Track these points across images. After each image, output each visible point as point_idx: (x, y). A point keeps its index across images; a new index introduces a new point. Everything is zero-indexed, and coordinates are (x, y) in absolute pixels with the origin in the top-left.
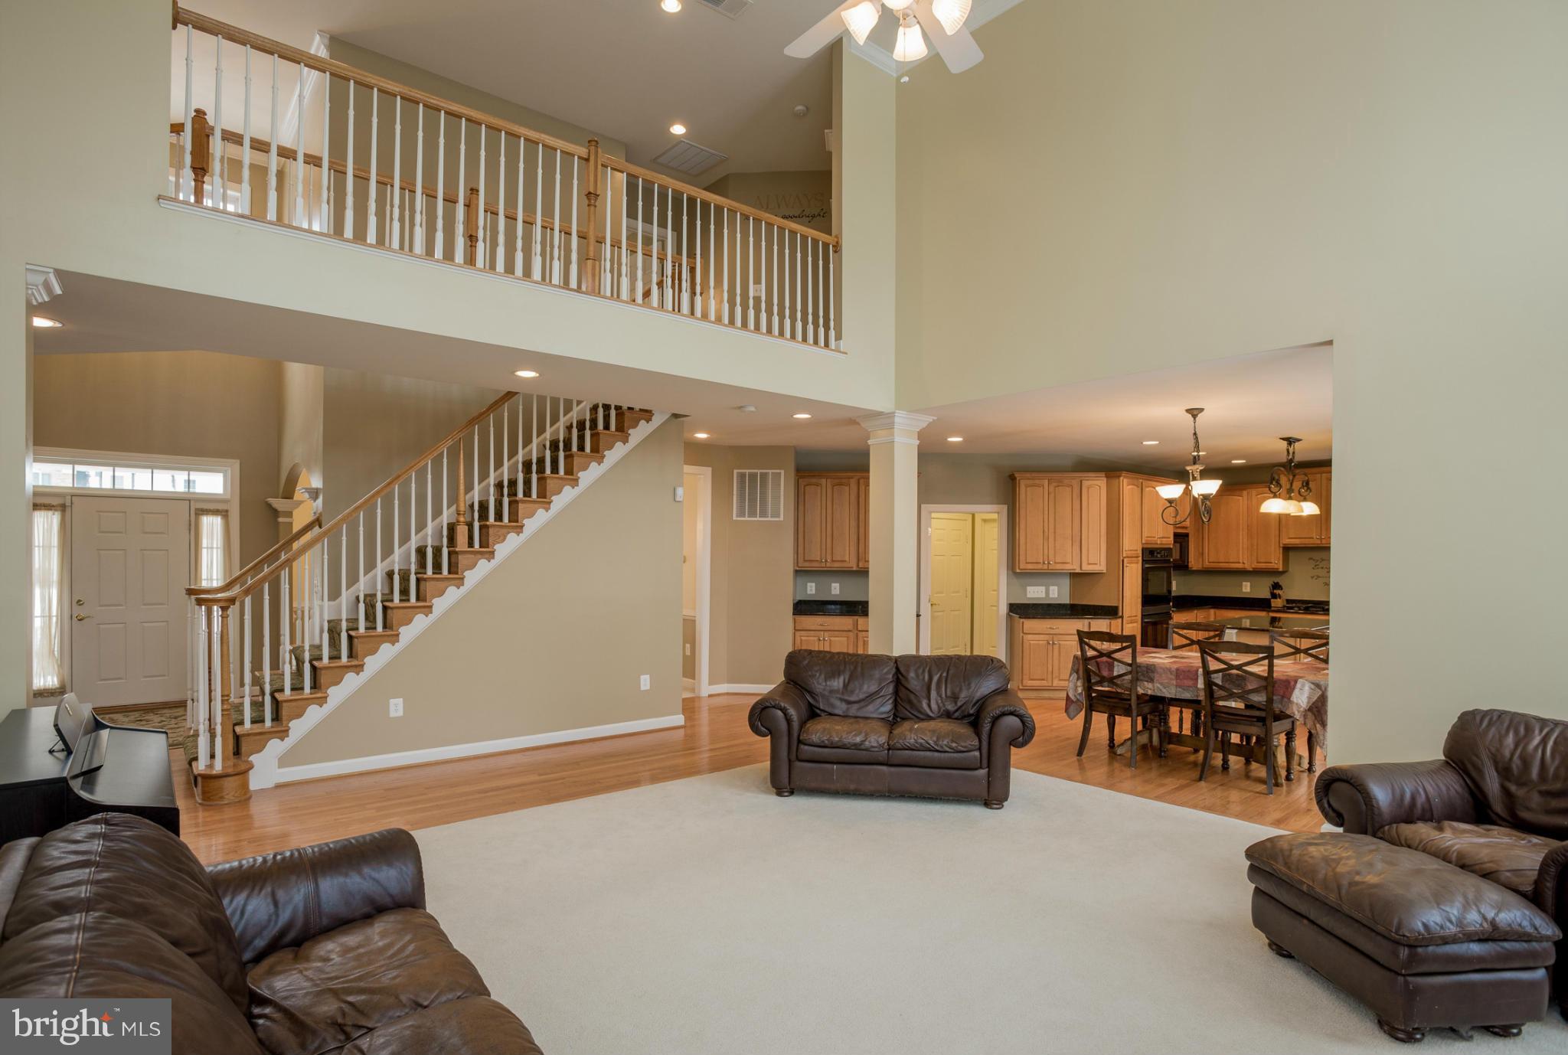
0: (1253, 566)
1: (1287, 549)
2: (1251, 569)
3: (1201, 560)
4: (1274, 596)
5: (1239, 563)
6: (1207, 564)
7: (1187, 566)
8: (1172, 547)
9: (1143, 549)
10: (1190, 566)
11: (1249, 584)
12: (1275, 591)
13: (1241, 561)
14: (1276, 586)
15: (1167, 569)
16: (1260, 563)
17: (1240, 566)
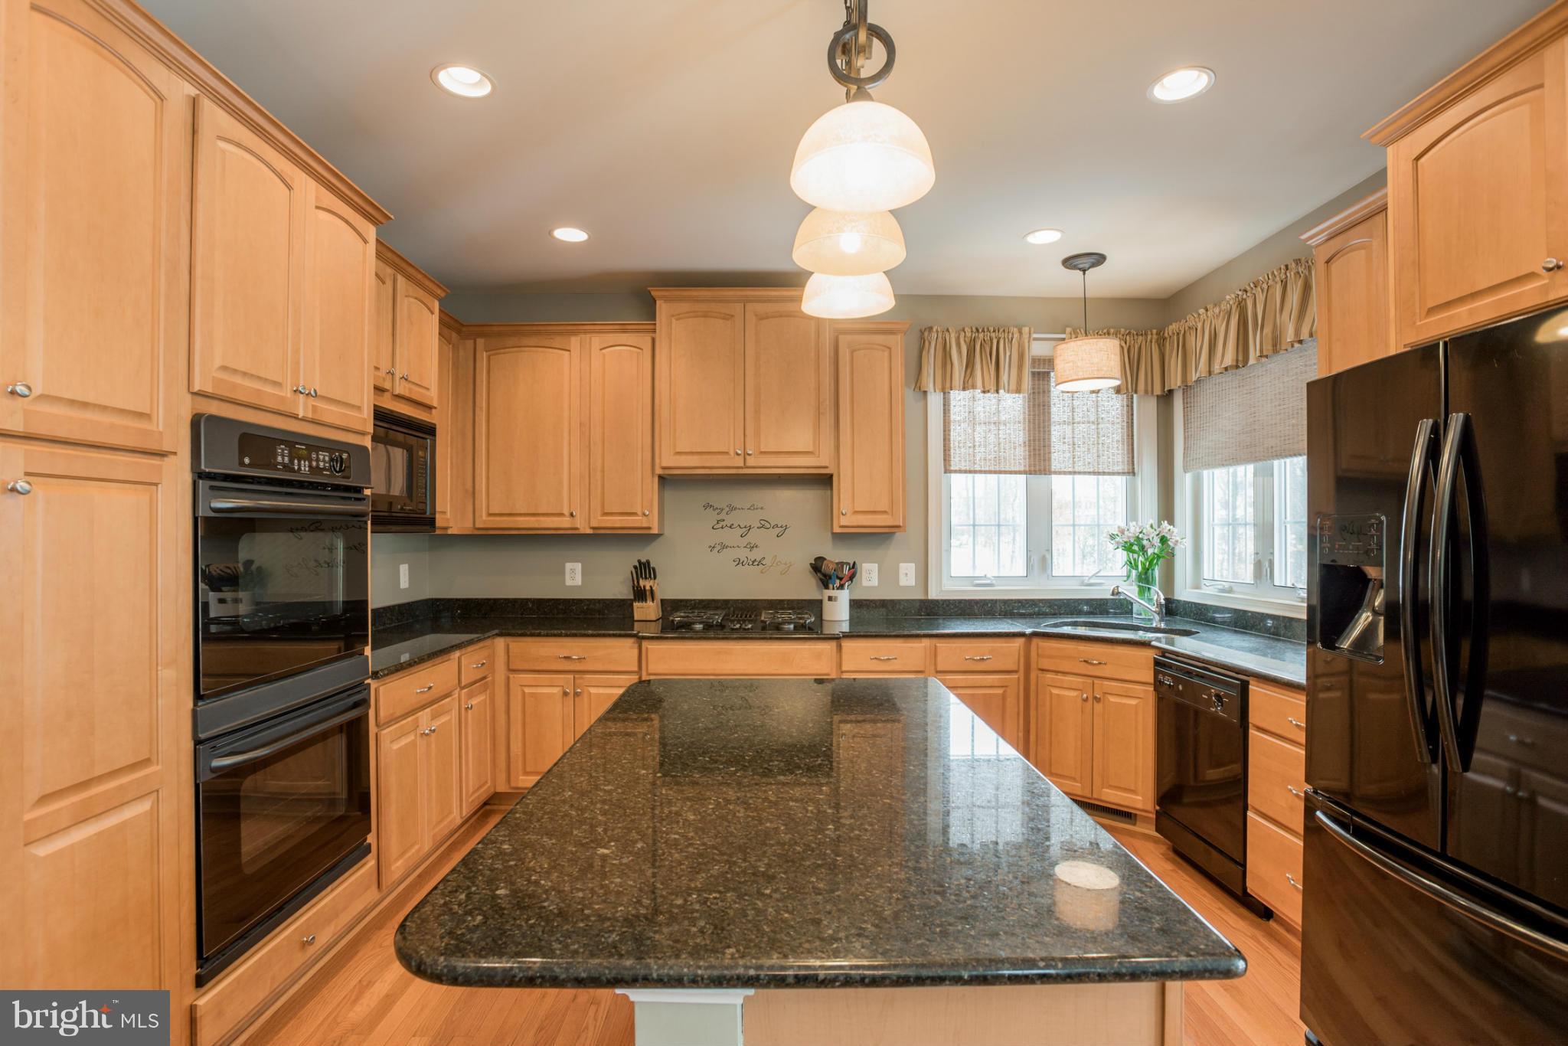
0: (594, 524)
1: (666, 481)
2: (589, 531)
3: (470, 508)
4: (640, 594)
5: (561, 515)
6: (484, 521)
7: (432, 522)
8: (367, 442)
9: (196, 422)
10: (439, 523)
11: (578, 566)
12: (642, 583)
13: (566, 512)
14: (644, 569)
15: (351, 527)
16: (612, 514)
17: (564, 523)
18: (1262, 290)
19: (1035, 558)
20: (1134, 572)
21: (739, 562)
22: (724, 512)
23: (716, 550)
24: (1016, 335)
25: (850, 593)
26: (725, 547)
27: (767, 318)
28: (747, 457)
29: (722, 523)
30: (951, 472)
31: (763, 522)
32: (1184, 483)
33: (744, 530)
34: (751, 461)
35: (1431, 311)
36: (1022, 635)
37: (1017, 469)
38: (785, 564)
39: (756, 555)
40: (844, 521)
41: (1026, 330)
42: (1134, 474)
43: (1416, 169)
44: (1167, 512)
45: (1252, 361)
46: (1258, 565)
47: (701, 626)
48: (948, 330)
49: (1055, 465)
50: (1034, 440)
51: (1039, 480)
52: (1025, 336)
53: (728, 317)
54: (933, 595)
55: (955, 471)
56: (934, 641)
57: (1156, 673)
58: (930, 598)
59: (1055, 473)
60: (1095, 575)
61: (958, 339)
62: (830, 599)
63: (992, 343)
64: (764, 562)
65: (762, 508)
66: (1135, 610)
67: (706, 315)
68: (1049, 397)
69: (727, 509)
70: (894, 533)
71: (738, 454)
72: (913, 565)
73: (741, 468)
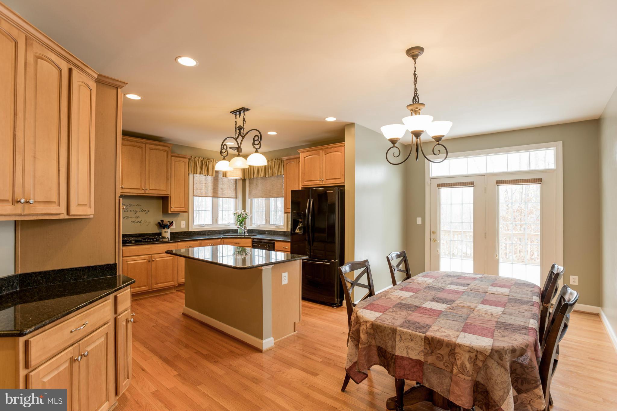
18: (270, 162)
19: (214, 219)
20: (238, 222)
21: (133, 222)
22: (128, 206)
23: (125, 218)
24: (212, 161)
25: (170, 230)
26: (128, 217)
27: (153, 149)
28: (146, 191)
29: (127, 210)
30: (194, 196)
31: (141, 210)
32: (248, 201)
33: (135, 212)
34: (147, 192)
35: (306, 181)
36: (220, 238)
37: (210, 196)
38: (148, 222)
39: (139, 220)
40: (172, 210)
41: (215, 160)
42: (237, 198)
43: (304, 159)
44: (244, 208)
45: (267, 176)
46: (266, 220)
47: (134, 242)
48: (196, 157)
49: (219, 195)
50: (215, 189)
51: (216, 199)
52: (215, 161)
53: (140, 147)
54: (190, 230)
55: (195, 196)
56: (201, 241)
57: (253, 244)
58: (190, 231)
59: (219, 197)
60: (228, 223)
61: (198, 160)
62: (165, 232)
63: (207, 162)
64: (141, 222)
65: (141, 205)
66: (238, 231)
67: (133, 146)
68: (218, 177)
69: (129, 205)
70: (179, 213)
71: (143, 190)
72: (185, 222)
73: (143, 193)
